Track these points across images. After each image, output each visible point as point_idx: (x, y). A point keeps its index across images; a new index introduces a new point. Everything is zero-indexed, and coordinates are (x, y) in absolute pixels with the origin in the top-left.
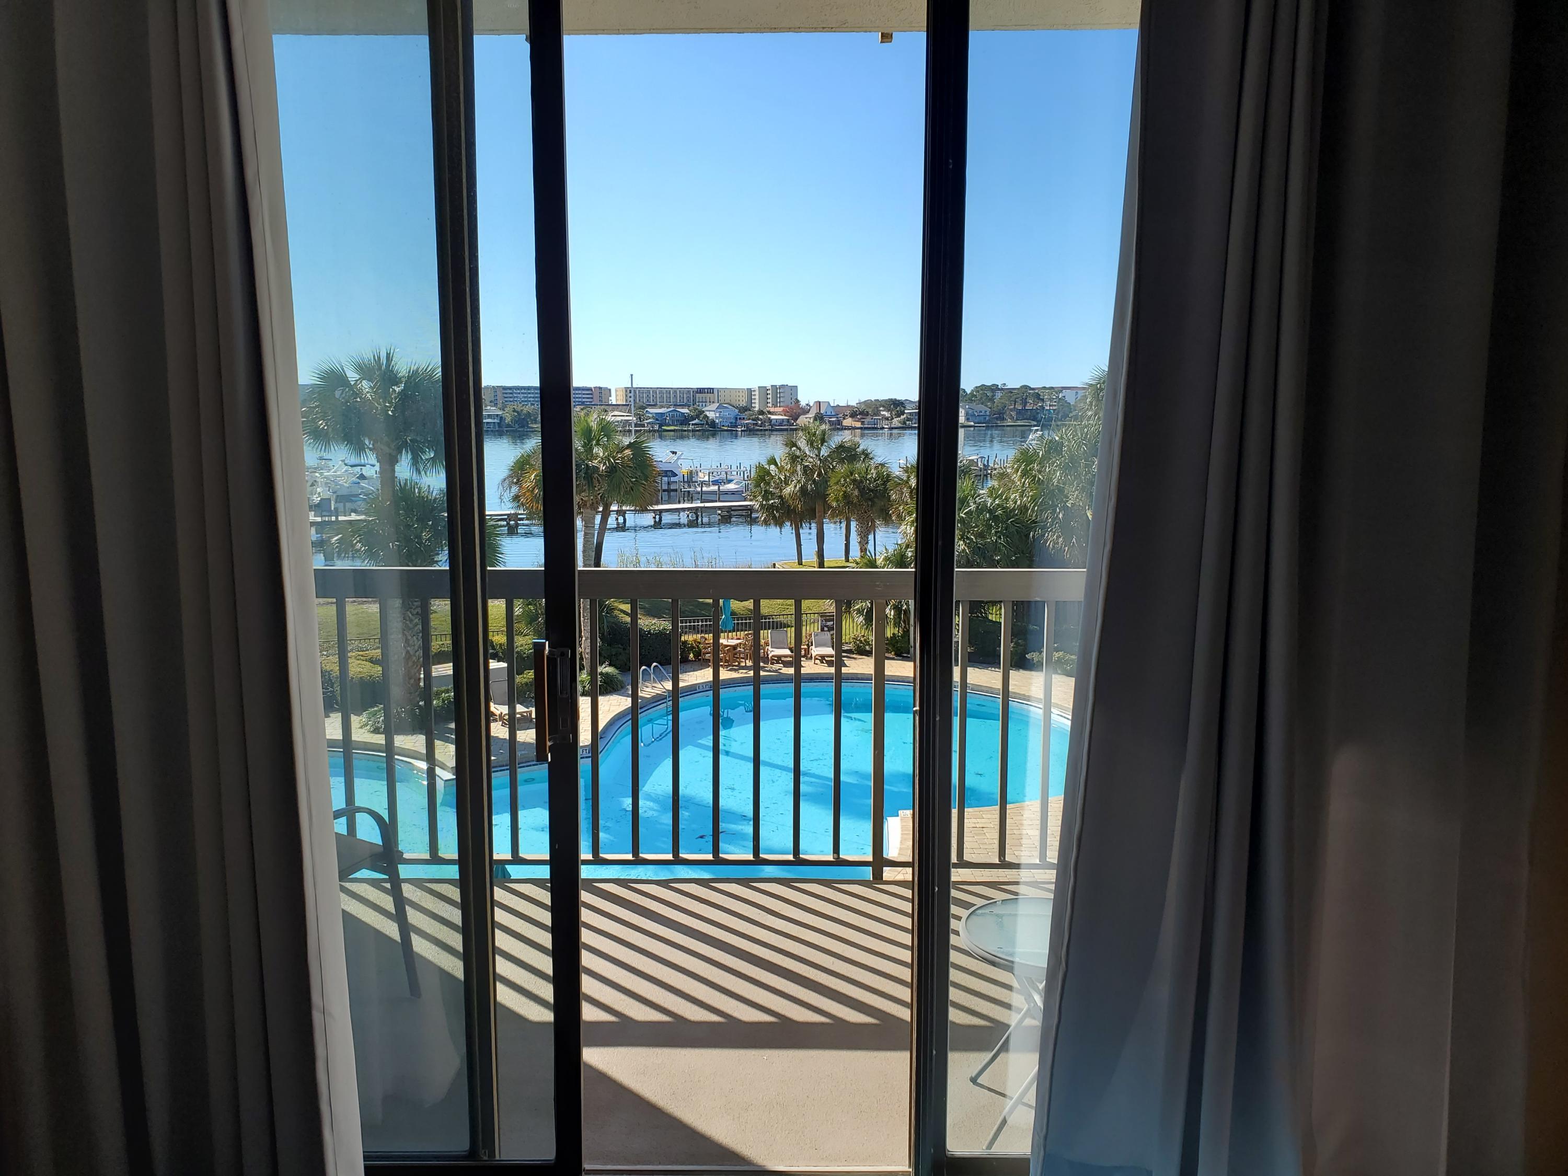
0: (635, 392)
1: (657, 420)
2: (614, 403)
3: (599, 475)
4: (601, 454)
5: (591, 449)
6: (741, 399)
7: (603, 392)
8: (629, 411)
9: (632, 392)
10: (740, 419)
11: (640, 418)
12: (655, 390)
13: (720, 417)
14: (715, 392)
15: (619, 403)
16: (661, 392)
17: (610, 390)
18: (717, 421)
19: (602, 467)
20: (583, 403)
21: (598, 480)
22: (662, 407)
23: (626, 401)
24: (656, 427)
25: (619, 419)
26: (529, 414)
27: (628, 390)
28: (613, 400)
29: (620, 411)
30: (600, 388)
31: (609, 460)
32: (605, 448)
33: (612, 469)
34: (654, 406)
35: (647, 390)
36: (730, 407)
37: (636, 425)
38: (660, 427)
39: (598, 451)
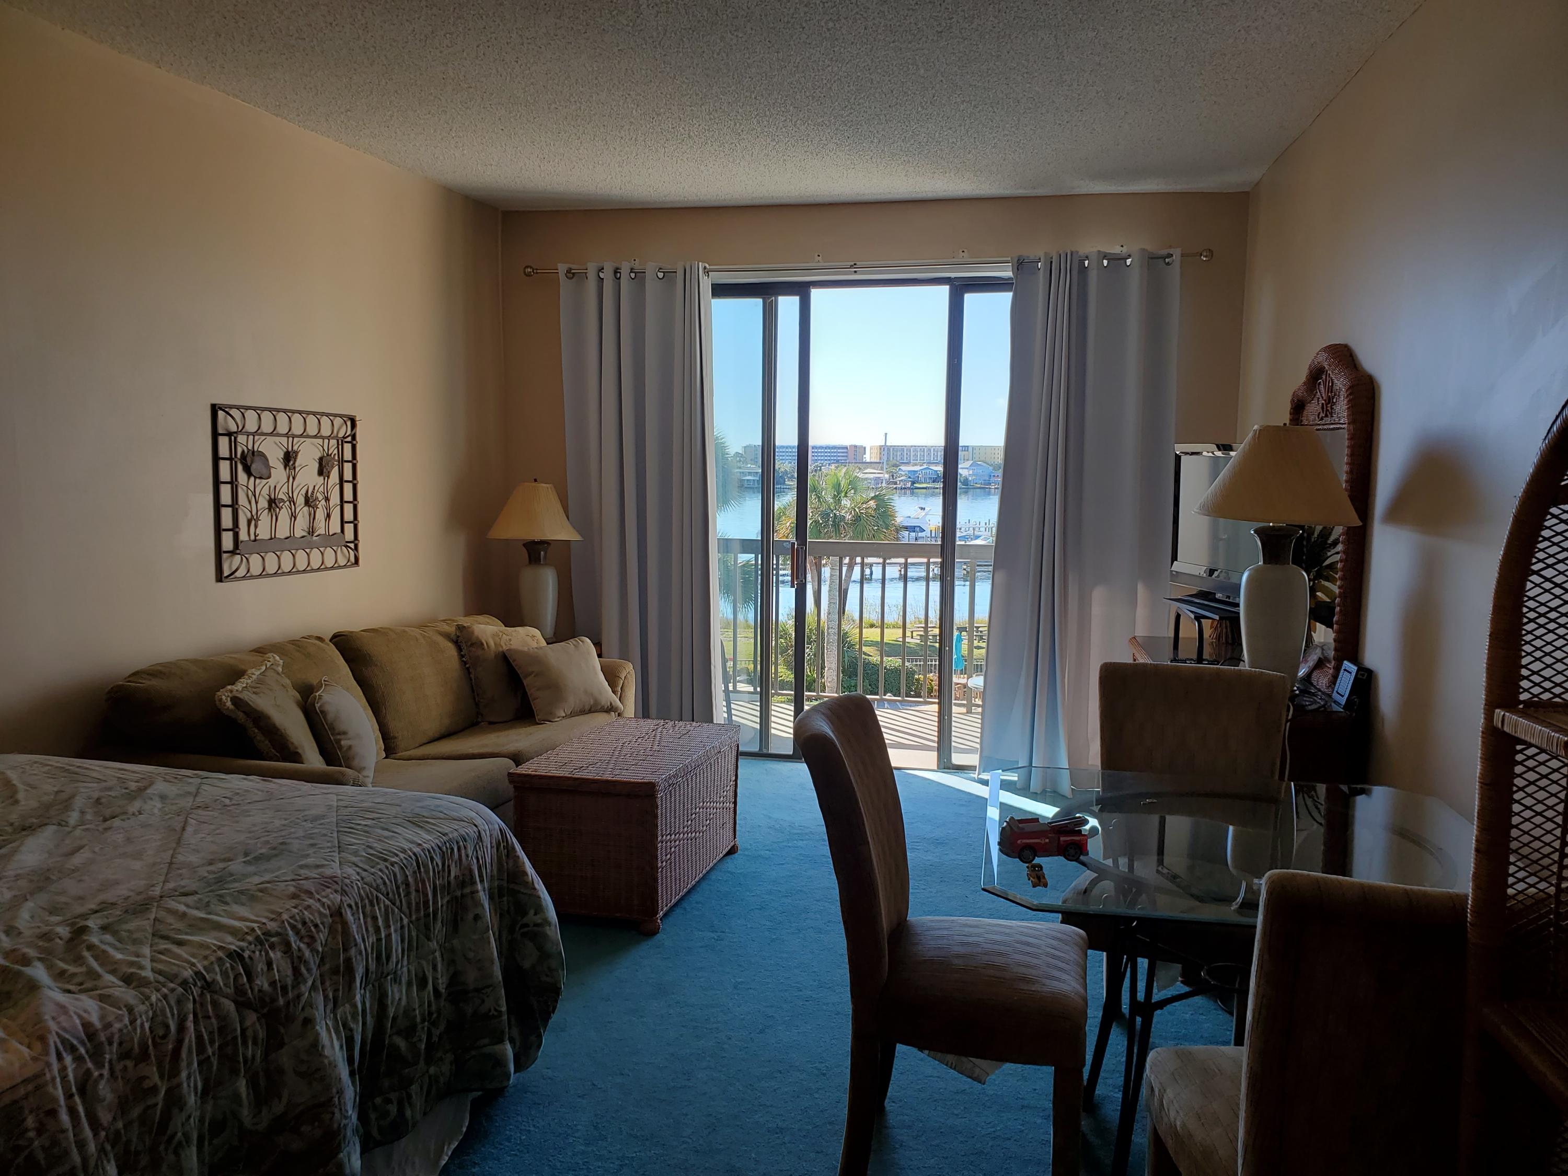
0: (889, 450)
1: (910, 477)
2: (868, 460)
3: (846, 523)
4: (848, 506)
5: (839, 501)
6: (996, 456)
7: (858, 450)
8: (882, 469)
9: (886, 449)
10: (994, 476)
11: (893, 476)
12: (909, 448)
13: (973, 475)
14: (970, 449)
15: (873, 460)
16: (915, 451)
17: (865, 448)
18: (970, 478)
19: (848, 517)
20: (838, 461)
21: (844, 528)
22: (915, 465)
23: (880, 458)
24: (909, 485)
25: (872, 476)
26: (786, 472)
27: (882, 448)
28: (867, 458)
29: (874, 469)
30: (856, 446)
31: (855, 510)
32: (852, 499)
33: (857, 519)
34: (908, 463)
35: (901, 449)
36: (985, 465)
37: (888, 483)
38: (913, 483)
39: (846, 502)
